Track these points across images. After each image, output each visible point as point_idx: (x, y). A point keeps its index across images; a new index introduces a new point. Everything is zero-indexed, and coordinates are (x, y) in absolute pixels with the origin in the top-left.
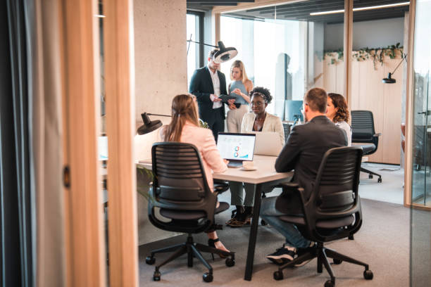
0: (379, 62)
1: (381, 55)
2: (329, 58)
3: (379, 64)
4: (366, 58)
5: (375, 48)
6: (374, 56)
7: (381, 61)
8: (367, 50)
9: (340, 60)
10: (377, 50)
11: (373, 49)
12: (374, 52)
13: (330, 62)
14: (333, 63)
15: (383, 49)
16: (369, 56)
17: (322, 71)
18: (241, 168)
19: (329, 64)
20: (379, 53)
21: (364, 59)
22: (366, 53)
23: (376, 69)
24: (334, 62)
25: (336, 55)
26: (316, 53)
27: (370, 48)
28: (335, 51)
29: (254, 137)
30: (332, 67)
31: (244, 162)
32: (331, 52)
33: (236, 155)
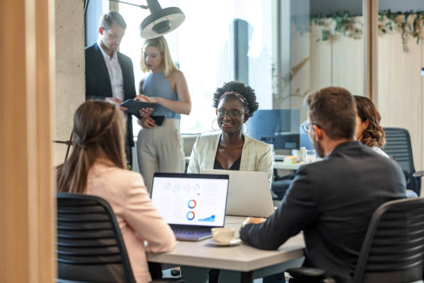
0: (411, 37)
1: (415, 24)
2: (319, 30)
3: (412, 41)
4: (387, 28)
5: (403, 11)
6: (403, 26)
7: (416, 35)
8: (390, 14)
9: (338, 33)
10: (407, 14)
11: (400, 13)
12: (402, 17)
13: (320, 36)
14: (325, 39)
15: (418, 13)
16: (393, 25)
17: (307, 54)
18: (207, 242)
19: (318, 41)
20: (411, 19)
21: (384, 31)
22: (387, 20)
23: (406, 50)
24: (327, 36)
25: (332, 24)
26: (294, 19)
27: (393, 11)
28: (329, 16)
29: (226, 181)
30: (325, 46)
31: (213, 230)
32: (321, 17)
33: (191, 216)
